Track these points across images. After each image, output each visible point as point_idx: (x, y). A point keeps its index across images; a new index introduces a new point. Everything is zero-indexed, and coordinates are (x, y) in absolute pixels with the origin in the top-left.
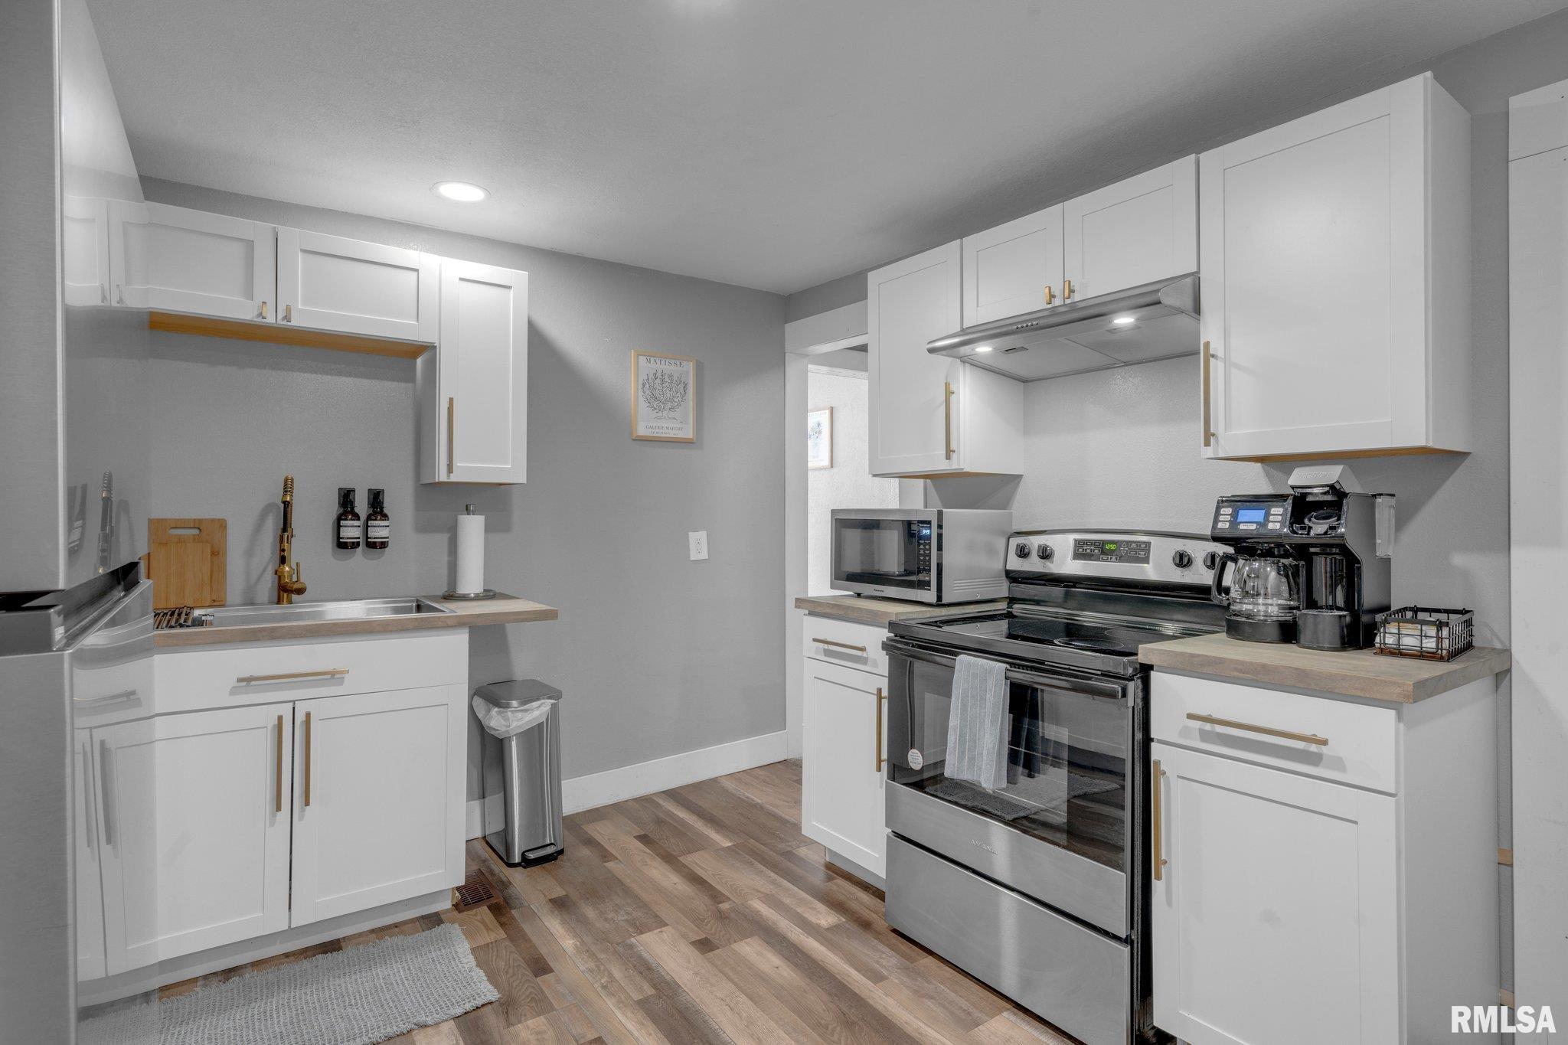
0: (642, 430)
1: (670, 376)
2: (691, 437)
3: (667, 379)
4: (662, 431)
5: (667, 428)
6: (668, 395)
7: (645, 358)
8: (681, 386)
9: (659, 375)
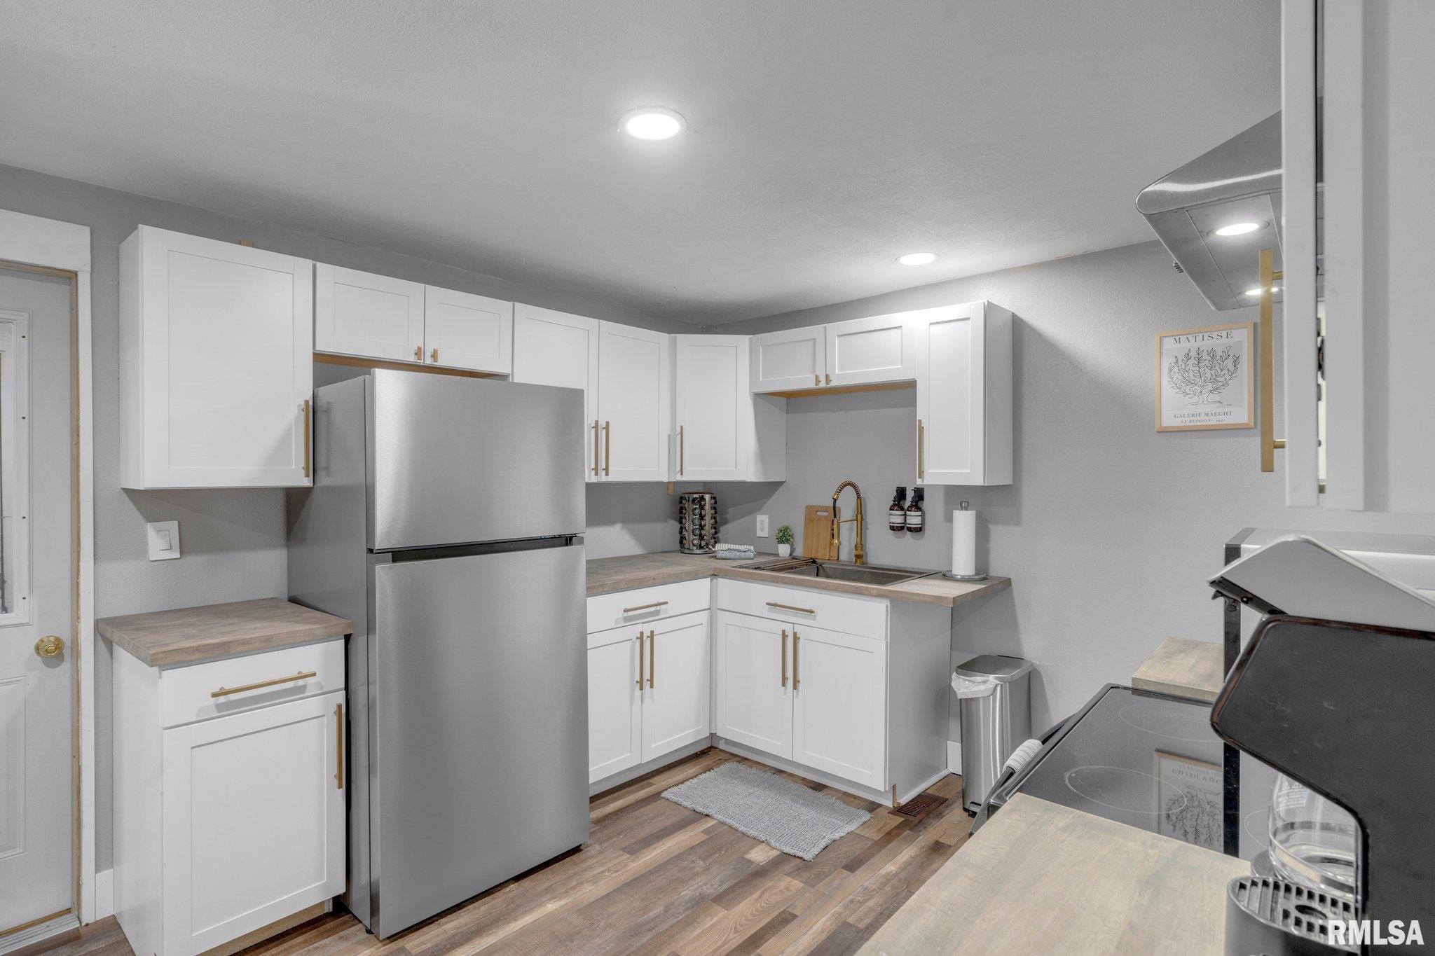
0: (1169, 418)
1: (1212, 354)
2: (1247, 422)
3: (1205, 356)
4: (1198, 418)
5: (1207, 415)
6: (1208, 376)
7: (1172, 338)
8: (1230, 362)
9: (1193, 354)
